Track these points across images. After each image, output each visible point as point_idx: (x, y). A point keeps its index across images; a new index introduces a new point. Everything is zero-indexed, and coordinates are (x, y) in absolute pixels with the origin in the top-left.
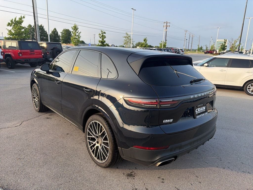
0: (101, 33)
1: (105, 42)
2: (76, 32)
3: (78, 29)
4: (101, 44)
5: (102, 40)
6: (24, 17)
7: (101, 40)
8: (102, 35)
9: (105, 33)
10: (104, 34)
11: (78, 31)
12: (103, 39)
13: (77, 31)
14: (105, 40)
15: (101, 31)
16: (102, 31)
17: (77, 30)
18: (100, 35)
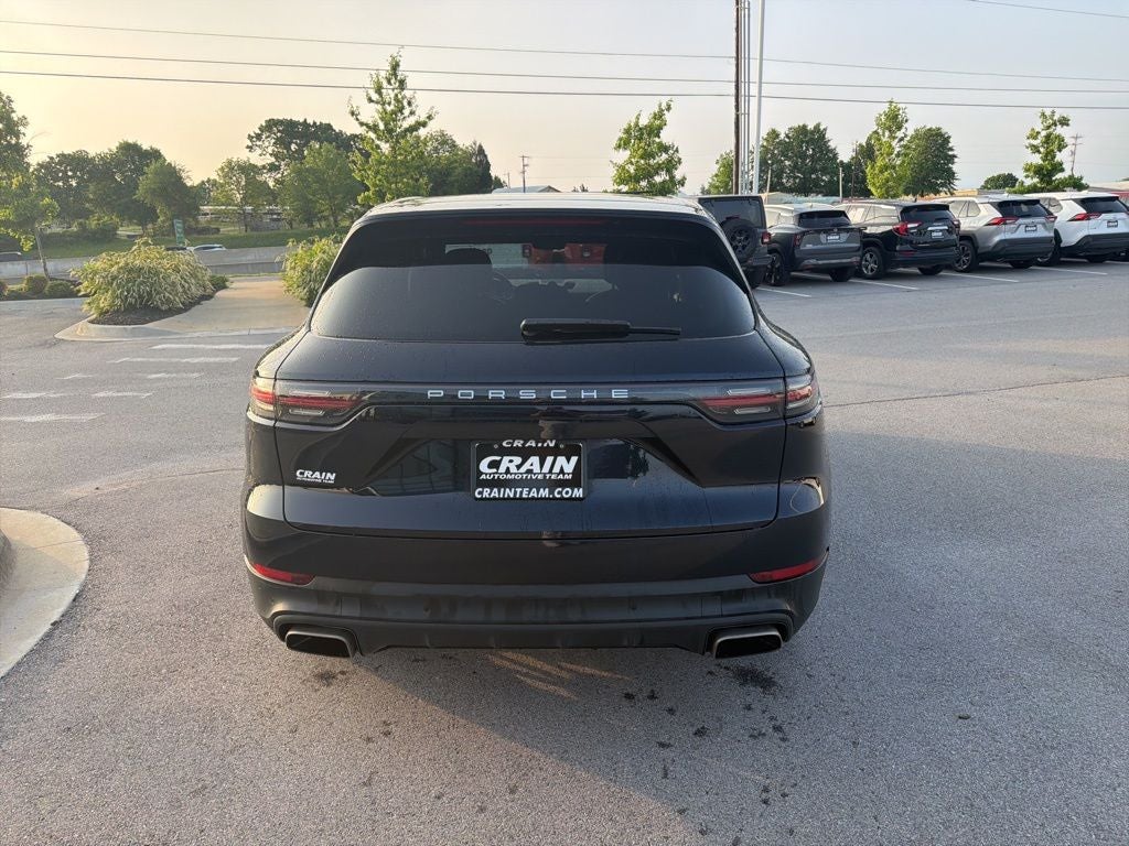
0: (1039, 127)
1: (1062, 170)
2: (894, 138)
3: (905, 125)
4: (1036, 180)
5: (1041, 162)
6: (669, 108)
7: (1037, 159)
8: (1048, 137)
9: (1064, 122)
10: (1059, 130)
11: (903, 130)
12: (1049, 155)
13: (900, 134)
14: (1059, 157)
15: (1043, 114)
16: (1048, 113)
17: (899, 128)
18: (1035, 138)
